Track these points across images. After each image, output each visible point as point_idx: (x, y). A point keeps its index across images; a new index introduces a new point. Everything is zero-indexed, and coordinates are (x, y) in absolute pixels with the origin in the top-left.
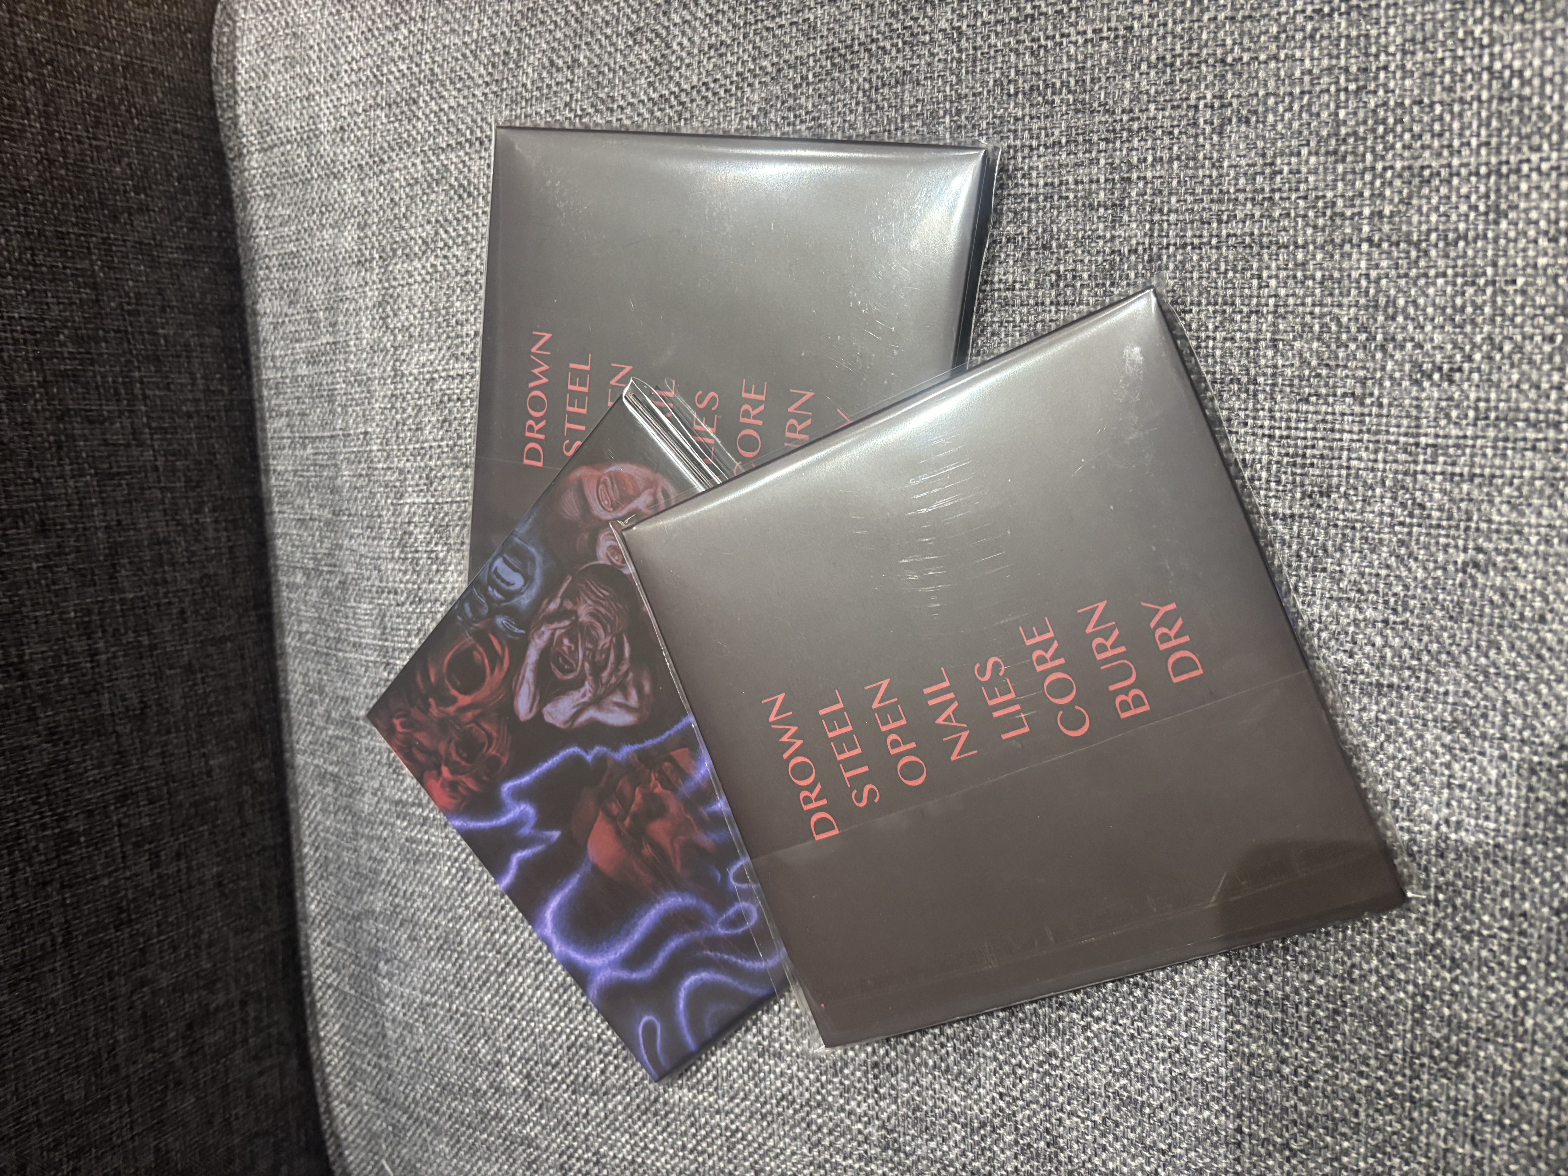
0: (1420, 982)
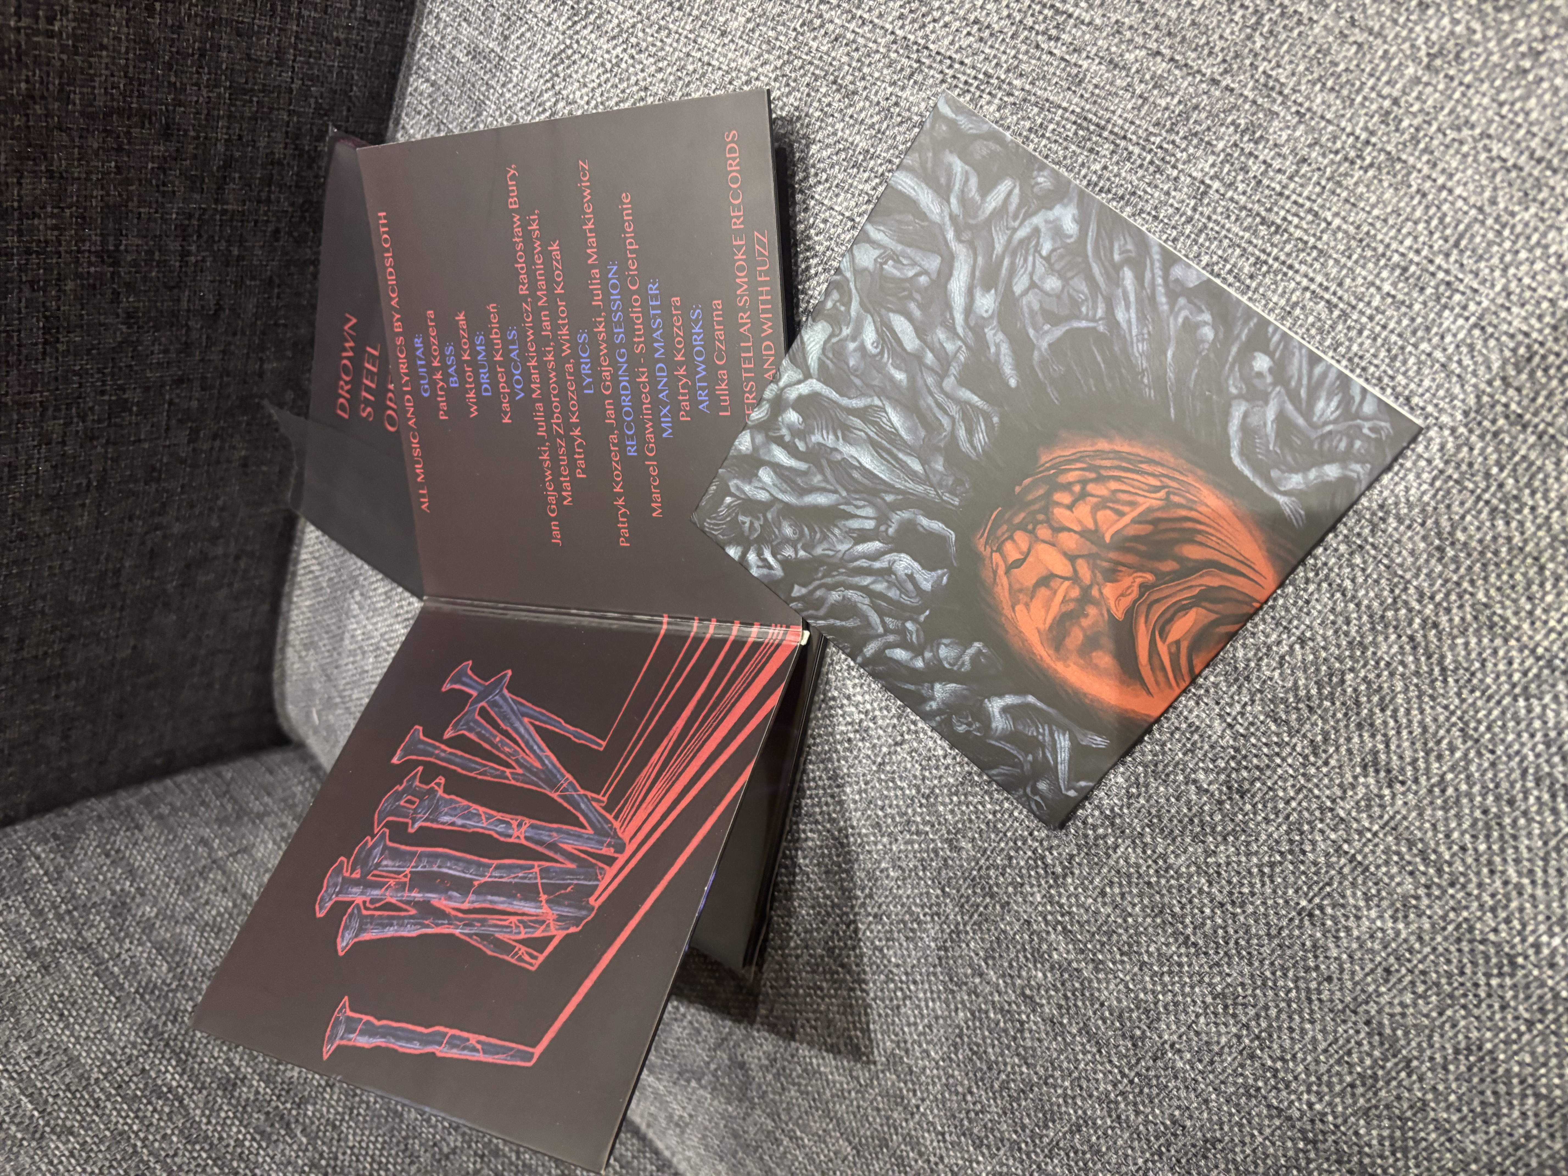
0: (1089, 1113)
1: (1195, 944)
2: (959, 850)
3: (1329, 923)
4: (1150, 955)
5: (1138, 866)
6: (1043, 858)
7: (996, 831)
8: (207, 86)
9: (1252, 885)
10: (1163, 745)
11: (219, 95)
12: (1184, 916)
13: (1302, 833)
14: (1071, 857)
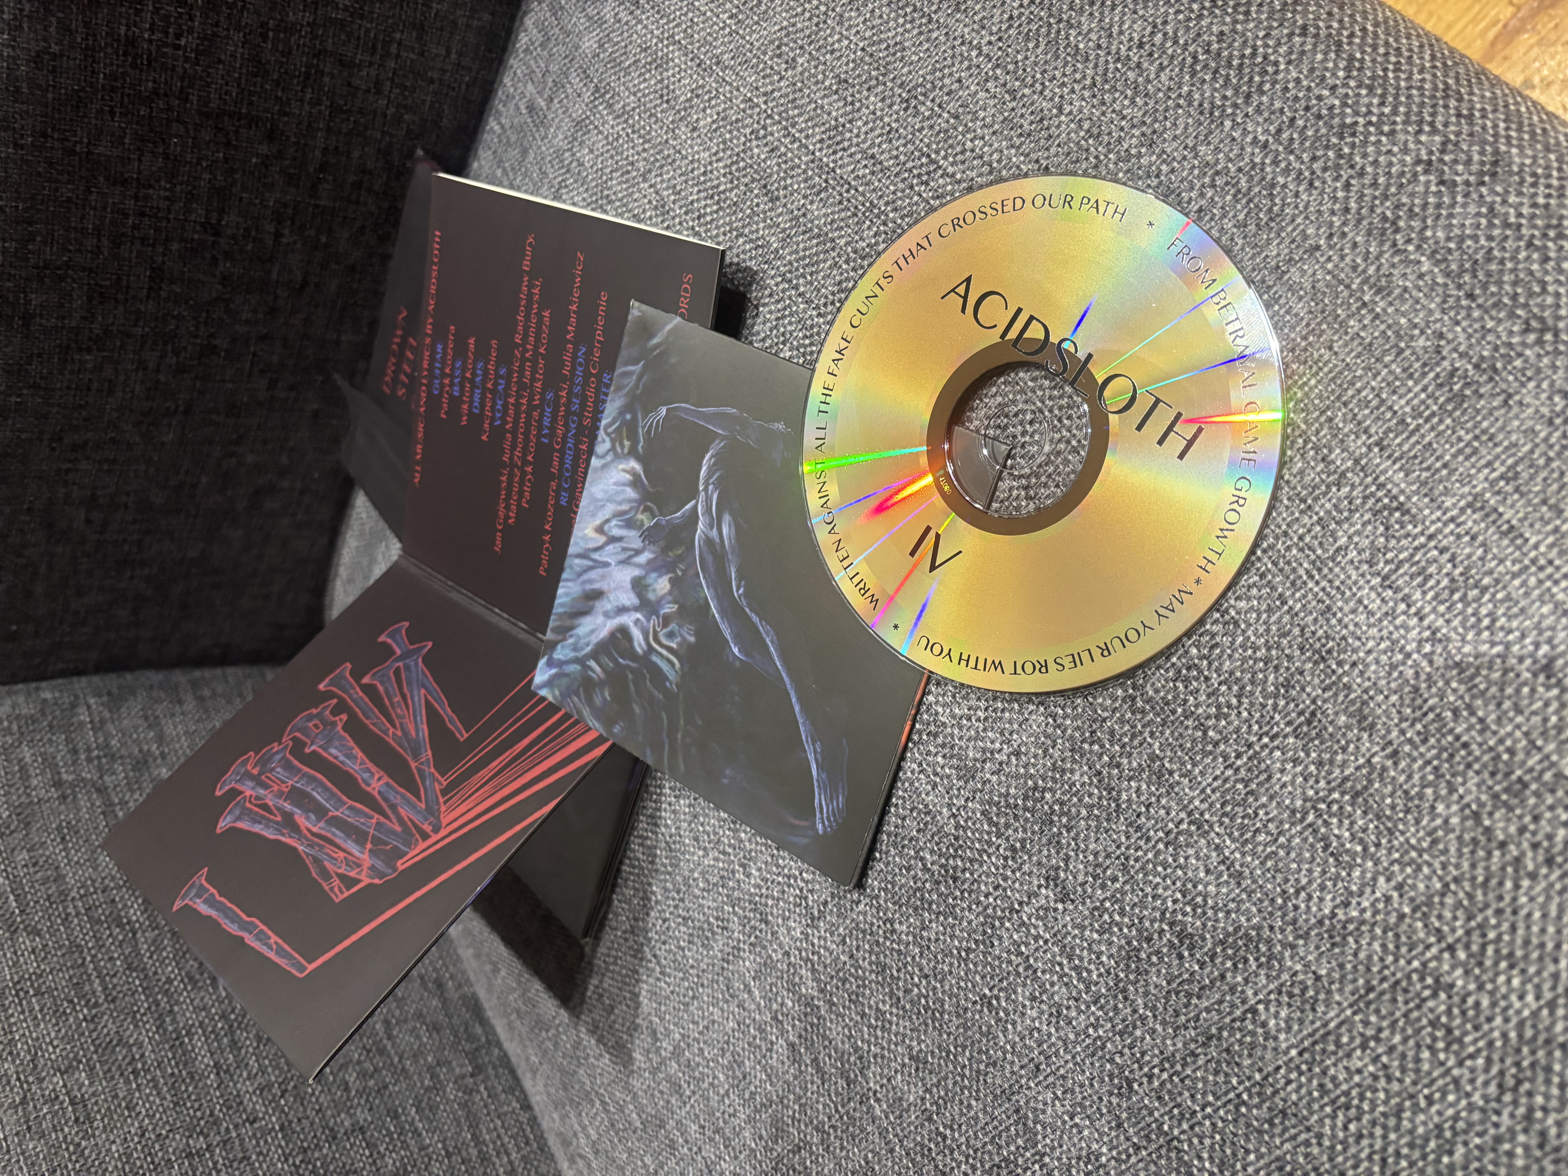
1: (904, 1007)
2: (748, 876)
3: (1002, 1014)
4: (870, 1007)
5: (872, 924)
6: (806, 898)
7: (778, 866)
8: (310, 103)
9: (951, 965)
10: (904, 819)
11: (320, 112)
12: (899, 978)
13: (993, 927)
14: (825, 903)
